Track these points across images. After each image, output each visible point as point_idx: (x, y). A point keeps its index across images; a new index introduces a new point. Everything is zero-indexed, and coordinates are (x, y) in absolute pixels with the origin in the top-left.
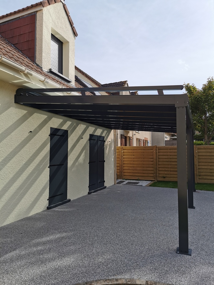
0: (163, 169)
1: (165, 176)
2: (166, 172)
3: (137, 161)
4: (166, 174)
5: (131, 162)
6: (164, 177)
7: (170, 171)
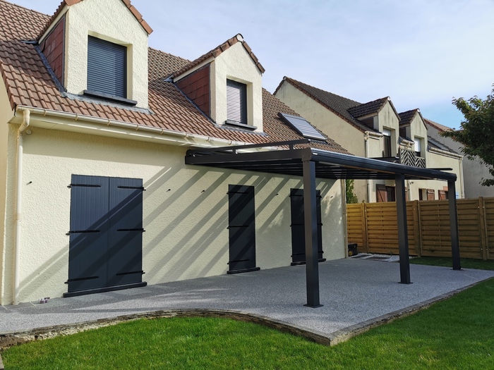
0: (430, 237)
1: (433, 248)
2: (434, 243)
3: (388, 225)
4: (435, 246)
5: (380, 227)
6: (433, 251)
7: (442, 241)
